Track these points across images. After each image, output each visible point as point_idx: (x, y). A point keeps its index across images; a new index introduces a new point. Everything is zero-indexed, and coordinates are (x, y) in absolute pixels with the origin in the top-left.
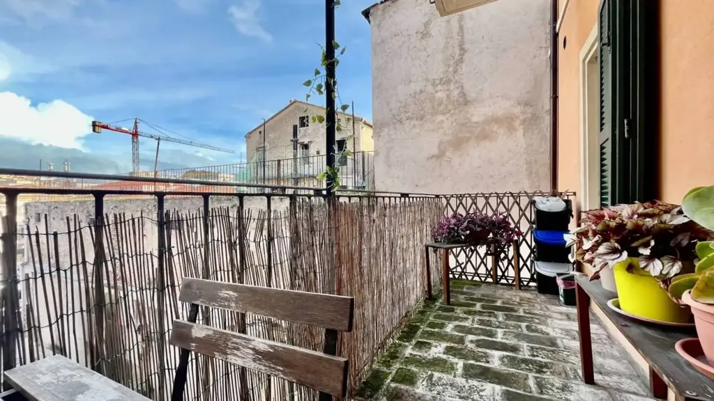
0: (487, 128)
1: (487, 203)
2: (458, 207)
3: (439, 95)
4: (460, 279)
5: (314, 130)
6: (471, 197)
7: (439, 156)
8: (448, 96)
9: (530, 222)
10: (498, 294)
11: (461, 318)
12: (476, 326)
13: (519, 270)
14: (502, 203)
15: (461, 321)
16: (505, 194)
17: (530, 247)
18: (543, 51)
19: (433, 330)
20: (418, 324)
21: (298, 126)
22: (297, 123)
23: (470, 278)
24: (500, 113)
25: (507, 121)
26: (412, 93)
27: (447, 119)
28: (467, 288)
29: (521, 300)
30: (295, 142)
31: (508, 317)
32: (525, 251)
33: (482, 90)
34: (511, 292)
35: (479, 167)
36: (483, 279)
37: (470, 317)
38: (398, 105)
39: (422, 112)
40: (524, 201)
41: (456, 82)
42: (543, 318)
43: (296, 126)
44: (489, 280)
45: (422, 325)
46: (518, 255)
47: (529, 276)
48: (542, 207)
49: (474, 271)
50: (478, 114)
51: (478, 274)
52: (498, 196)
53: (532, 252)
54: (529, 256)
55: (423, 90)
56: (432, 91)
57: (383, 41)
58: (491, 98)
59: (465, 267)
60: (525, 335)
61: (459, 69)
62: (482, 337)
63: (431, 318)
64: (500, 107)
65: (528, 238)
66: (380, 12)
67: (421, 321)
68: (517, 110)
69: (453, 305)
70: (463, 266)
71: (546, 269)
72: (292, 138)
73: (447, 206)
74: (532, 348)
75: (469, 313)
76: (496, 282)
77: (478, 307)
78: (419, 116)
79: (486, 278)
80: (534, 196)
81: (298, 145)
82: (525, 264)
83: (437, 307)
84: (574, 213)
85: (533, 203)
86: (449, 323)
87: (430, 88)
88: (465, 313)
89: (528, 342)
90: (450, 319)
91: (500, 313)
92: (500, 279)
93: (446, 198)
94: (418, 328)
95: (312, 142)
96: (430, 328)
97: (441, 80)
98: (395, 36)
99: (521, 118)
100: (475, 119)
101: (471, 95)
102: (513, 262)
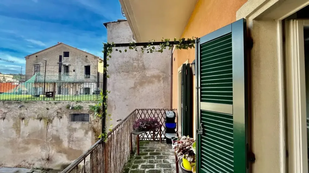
0: (151, 79)
1: (152, 112)
2: (142, 114)
3: (135, 64)
4: (142, 140)
5: (72, 59)
6: (146, 110)
7: (134, 88)
8: (138, 65)
9: (165, 119)
10: (155, 147)
11: (143, 161)
12: (148, 164)
13: (161, 135)
14: (156, 112)
15: (143, 163)
16: (157, 109)
17: (164, 127)
18: (169, 56)
19: (134, 169)
20: (128, 168)
21: (63, 56)
22: (62, 54)
23: (145, 139)
24: (156, 74)
25: (158, 77)
26: (124, 61)
27: (138, 74)
28: (145, 145)
29: (162, 148)
30: (60, 64)
31: (158, 158)
32: (163, 129)
33: (150, 65)
34: (159, 145)
35: (149, 93)
36: (150, 139)
37: (146, 160)
38: (119, 66)
39: (128, 70)
40: (163, 112)
41: (141, 61)
42: (168, 155)
43: (62, 56)
44: (152, 139)
45: (130, 168)
46: (161, 130)
47: (164, 137)
48: (168, 116)
49: (147, 137)
50: (149, 73)
51: (148, 138)
52: (155, 110)
53: (165, 129)
54: (164, 130)
55: (129, 61)
56: (132, 62)
57: (112, 38)
58: (153, 68)
59: (144, 136)
60: (163, 164)
61: (142, 56)
62: (150, 169)
63: (133, 164)
64: (155, 72)
65: (164, 124)
66: (111, 26)
67: (129, 166)
68: (161, 74)
69: (141, 155)
70: (143, 135)
71: (169, 136)
72: (58, 62)
73: (138, 113)
74: (164, 170)
75: (146, 158)
76: (154, 140)
77: (148, 155)
78: (127, 71)
79: (151, 139)
80: (166, 110)
81: (62, 66)
82: (163, 133)
83: (135, 157)
84: (176, 116)
85: (165, 113)
86: (139, 165)
87: (131, 61)
88: (144, 158)
89: (163, 168)
90: (139, 162)
91: (156, 156)
92: (155, 139)
93: (138, 110)
94: (128, 169)
95: (70, 65)
96: (133, 168)
97: (136, 59)
98: (118, 37)
99: (162, 77)
100: (147, 75)
101: (147, 66)
102: (159, 133)
